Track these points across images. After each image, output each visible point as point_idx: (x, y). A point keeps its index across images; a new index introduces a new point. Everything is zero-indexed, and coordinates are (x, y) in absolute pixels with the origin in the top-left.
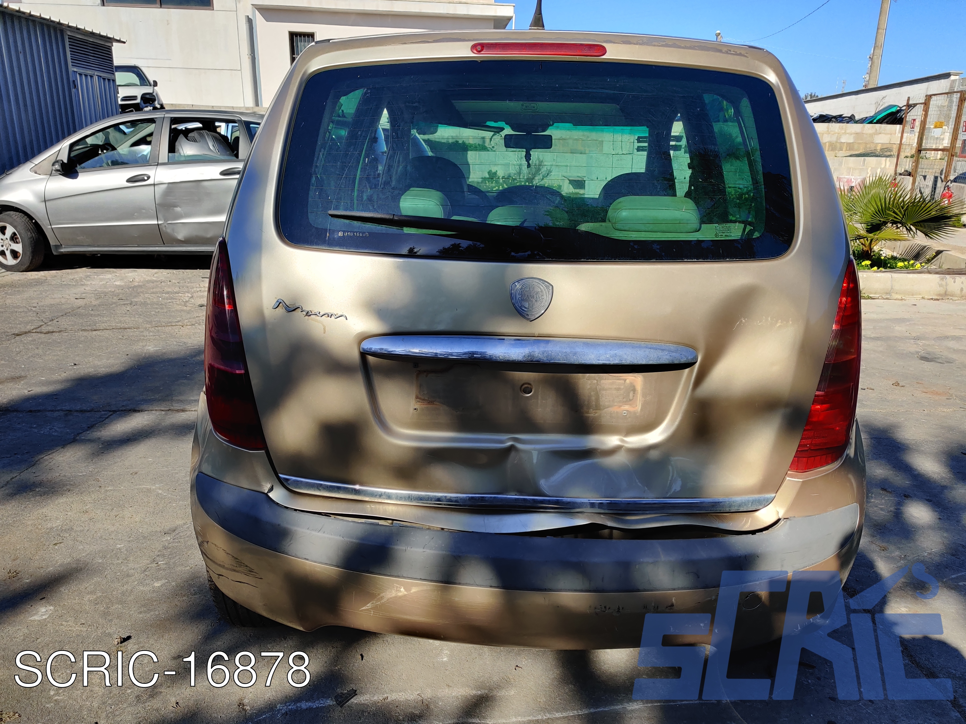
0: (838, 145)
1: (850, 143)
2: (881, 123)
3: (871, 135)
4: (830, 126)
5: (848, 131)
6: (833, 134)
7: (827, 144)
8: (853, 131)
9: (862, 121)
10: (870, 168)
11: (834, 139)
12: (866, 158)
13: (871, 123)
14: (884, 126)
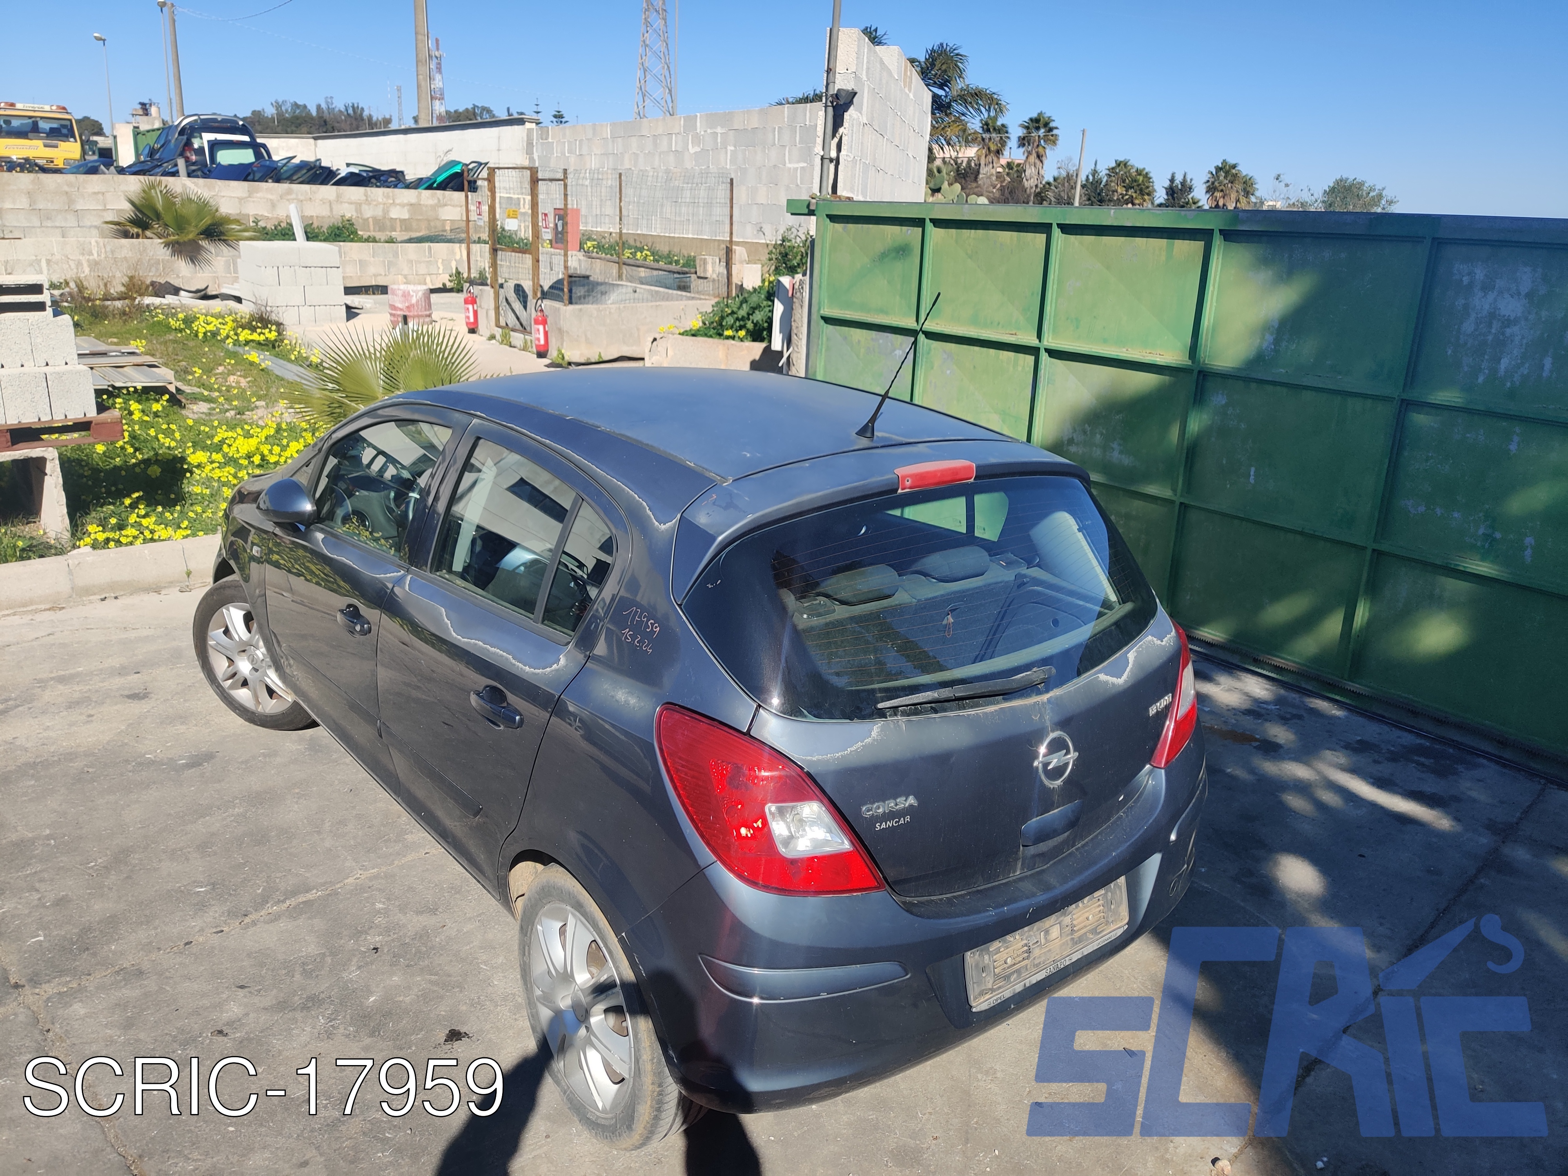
0: (388, 223)
1: (405, 220)
2: (444, 189)
3: (434, 208)
4: (369, 193)
5: (397, 201)
6: (376, 205)
7: (370, 220)
8: (405, 201)
9: (417, 184)
10: (440, 261)
11: (379, 213)
12: (431, 244)
13: (430, 187)
14: (448, 194)
